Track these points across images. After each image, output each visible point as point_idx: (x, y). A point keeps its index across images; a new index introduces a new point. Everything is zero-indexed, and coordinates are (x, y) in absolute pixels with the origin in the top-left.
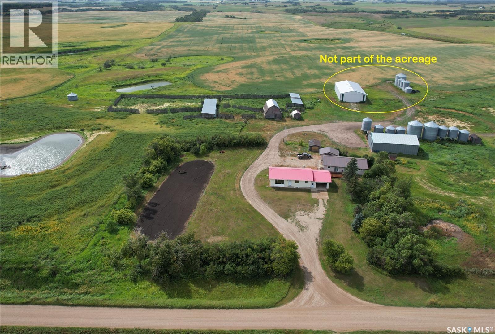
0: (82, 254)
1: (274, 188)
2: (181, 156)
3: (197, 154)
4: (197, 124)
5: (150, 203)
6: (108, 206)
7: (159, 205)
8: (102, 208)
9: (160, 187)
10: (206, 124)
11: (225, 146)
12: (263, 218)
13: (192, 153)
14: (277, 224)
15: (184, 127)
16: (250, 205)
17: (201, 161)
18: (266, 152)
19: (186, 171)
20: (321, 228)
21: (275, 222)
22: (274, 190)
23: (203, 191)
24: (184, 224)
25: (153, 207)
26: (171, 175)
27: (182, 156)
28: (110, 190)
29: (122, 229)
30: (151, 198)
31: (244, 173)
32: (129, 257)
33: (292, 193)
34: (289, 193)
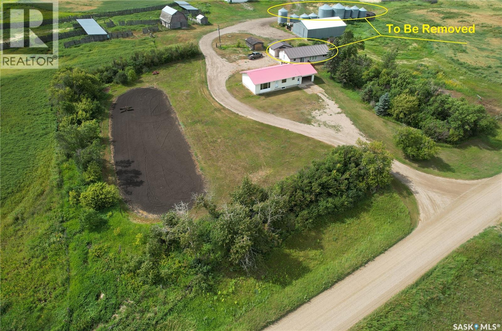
0: (70, 289)
1: (261, 95)
2: (104, 91)
3: (125, 82)
4: (90, 50)
5: (117, 163)
6: (52, 190)
7: (133, 162)
8: (44, 197)
9: (112, 136)
10: (104, 47)
11: (154, 65)
12: (287, 132)
13: (117, 83)
14: (308, 133)
15: (75, 57)
16: (256, 122)
17: (137, 89)
18: (208, 61)
19: (130, 106)
20: (352, 122)
21: (302, 131)
22: (263, 97)
23: (177, 123)
24: (194, 172)
25: (127, 167)
26: (112, 117)
27: (106, 89)
28: (31, 165)
29: (111, 216)
30: (112, 156)
31: (209, 89)
32: (167, 255)
33: (285, 95)
34: (282, 97)
